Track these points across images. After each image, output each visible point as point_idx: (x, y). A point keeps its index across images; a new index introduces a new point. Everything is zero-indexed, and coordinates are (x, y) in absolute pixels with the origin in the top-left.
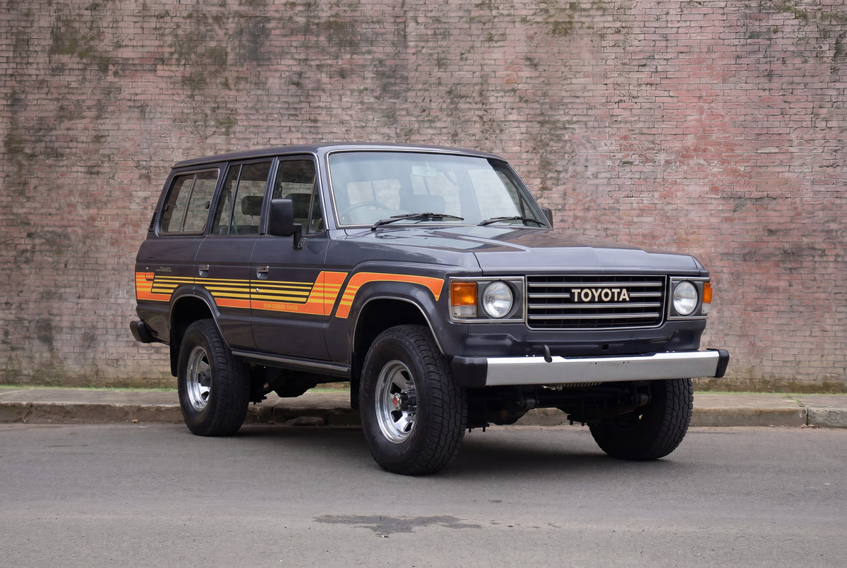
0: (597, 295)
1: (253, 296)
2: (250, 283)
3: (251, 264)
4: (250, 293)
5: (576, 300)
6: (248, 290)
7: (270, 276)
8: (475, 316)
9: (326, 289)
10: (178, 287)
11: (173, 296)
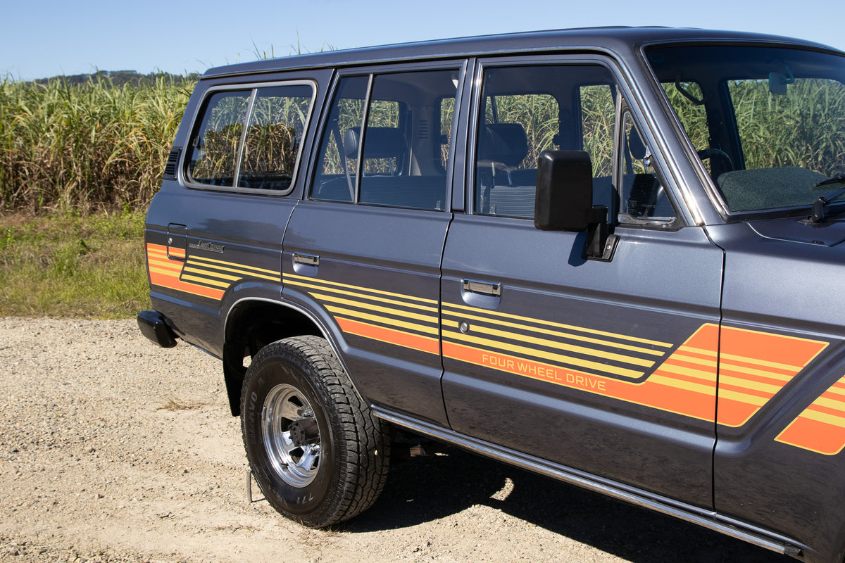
1: (448, 334)
2: (440, 307)
3: (442, 272)
4: (440, 326)
6: (433, 319)
9: (728, 367)
10: (239, 282)
11: (230, 293)
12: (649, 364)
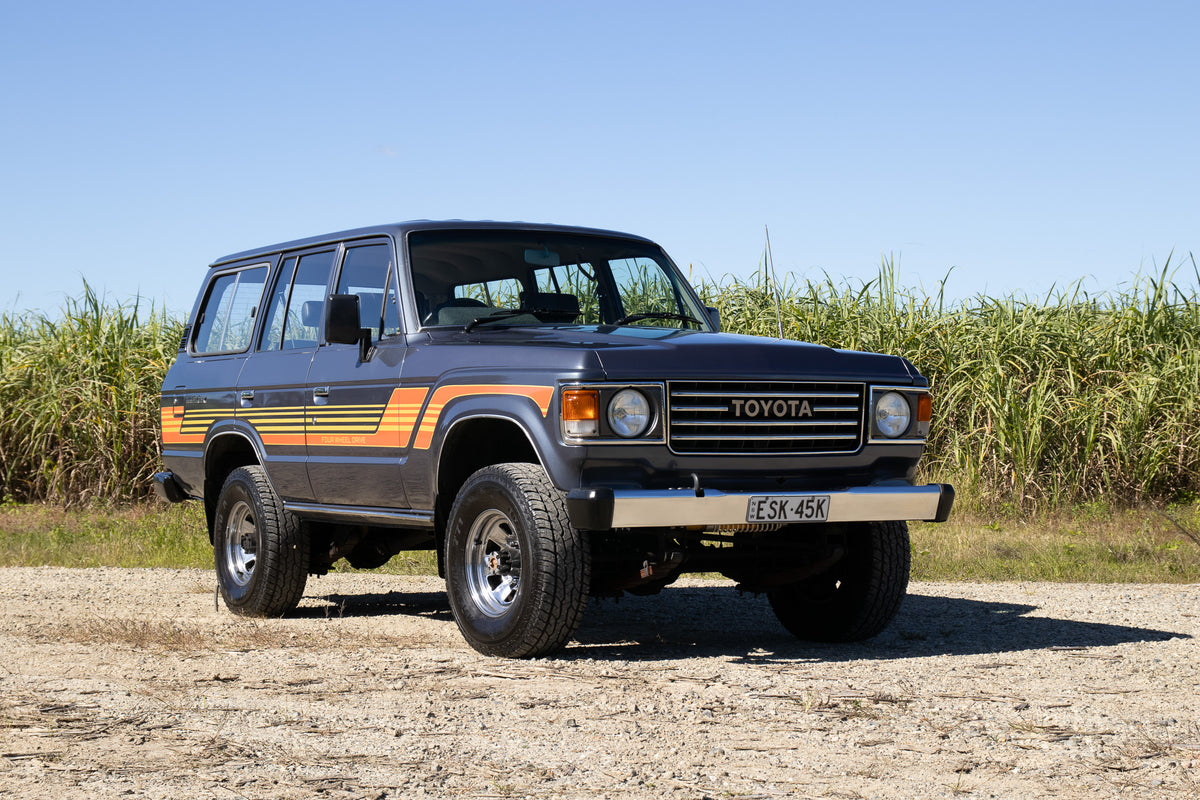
0: (766, 408)
1: (309, 428)
2: (305, 410)
3: (307, 386)
4: (305, 424)
5: (738, 414)
6: (302, 420)
7: (330, 398)
8: (597, 434)
9: (402, 412)
10: (214, 423)
11: (208, 435)
12: (377, 419)
